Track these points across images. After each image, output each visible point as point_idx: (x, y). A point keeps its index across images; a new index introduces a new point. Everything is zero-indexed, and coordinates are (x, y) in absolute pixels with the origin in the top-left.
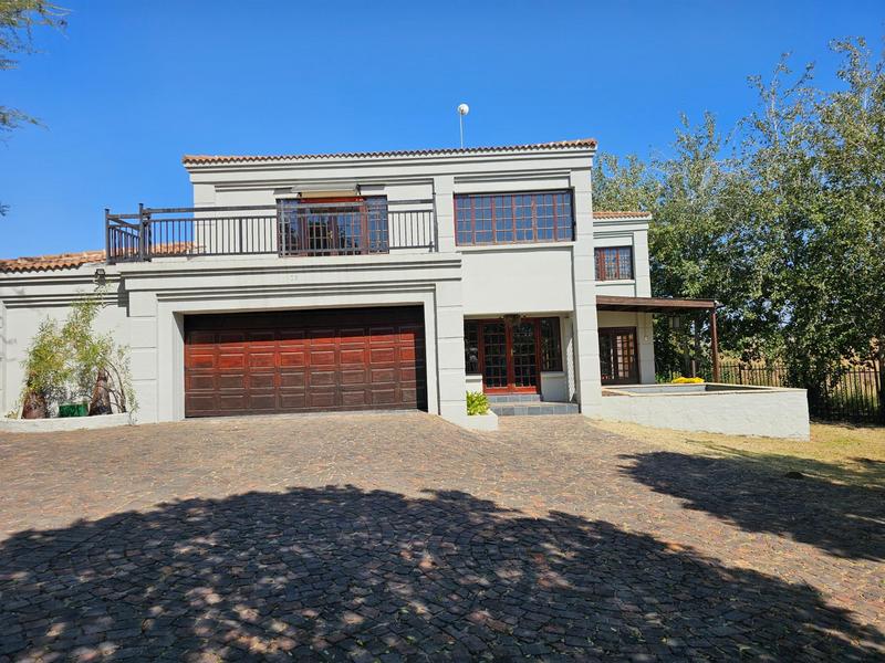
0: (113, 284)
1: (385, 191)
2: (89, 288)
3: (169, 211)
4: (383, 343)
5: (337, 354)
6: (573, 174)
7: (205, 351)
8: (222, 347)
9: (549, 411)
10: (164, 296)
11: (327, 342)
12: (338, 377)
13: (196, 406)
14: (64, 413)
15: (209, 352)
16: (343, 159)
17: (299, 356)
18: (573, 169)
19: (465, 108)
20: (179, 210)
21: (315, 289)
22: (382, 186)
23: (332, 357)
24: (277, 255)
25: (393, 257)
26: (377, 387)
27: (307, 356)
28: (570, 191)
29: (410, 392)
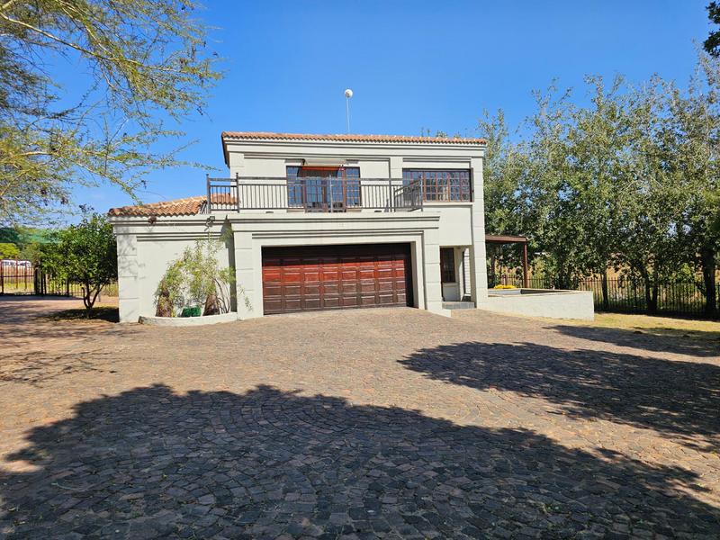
0: (218, 226)
1: (359, 164)
2: (201, 229)
3: (257, 178)
4: (385, 266)
5: (358, 272)
6: (472, 160)
7: (274, 271)
8: (287, 269)
9: (459, 307)
10: (257, 235)
11: (351, 266)
12: (359, 287)
13: (269, 308)
14: (185, 314)
15: (278, 272)
16: (334, 142)
17: (335, 274)
18: (473, 157)
19: (350, 92)
20: (264, 178)
21: (321, 233)
22: (357, 161)
23: (355, 275)
24: (285, 210)
25: (365, 214)
26: (383, 294)
27: (339, 274)
28: (470, 171)
29: (402, 295)
